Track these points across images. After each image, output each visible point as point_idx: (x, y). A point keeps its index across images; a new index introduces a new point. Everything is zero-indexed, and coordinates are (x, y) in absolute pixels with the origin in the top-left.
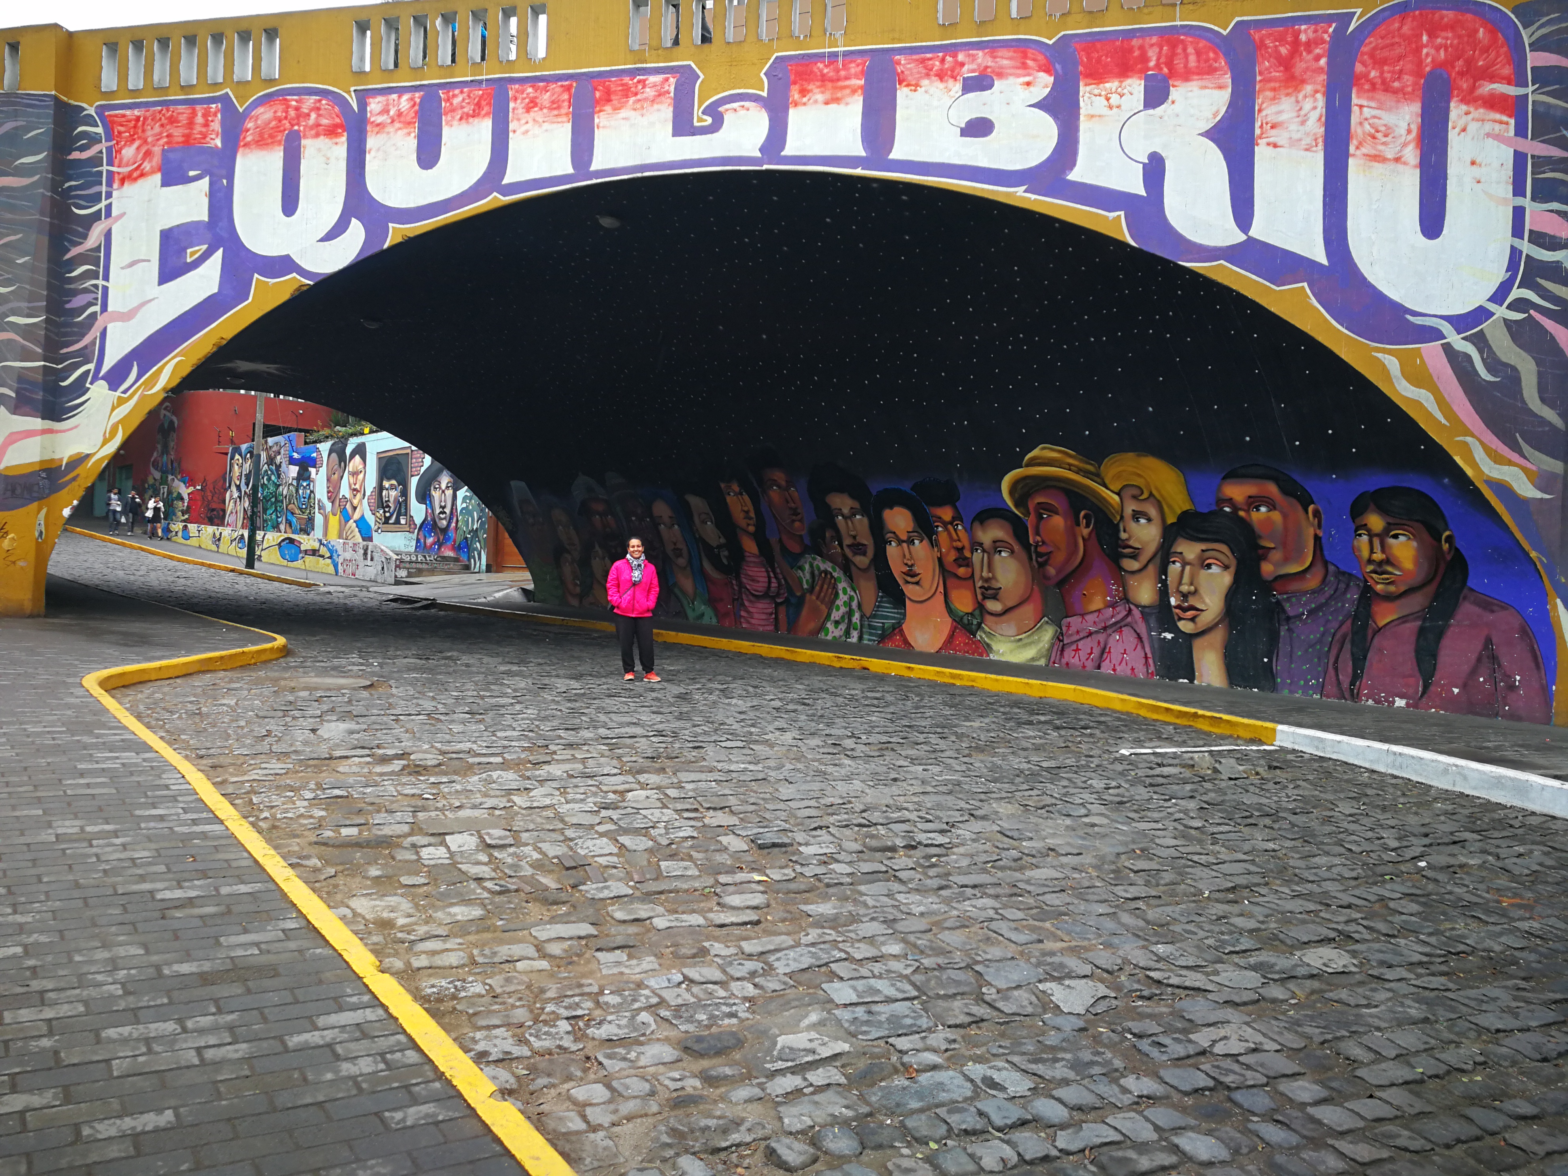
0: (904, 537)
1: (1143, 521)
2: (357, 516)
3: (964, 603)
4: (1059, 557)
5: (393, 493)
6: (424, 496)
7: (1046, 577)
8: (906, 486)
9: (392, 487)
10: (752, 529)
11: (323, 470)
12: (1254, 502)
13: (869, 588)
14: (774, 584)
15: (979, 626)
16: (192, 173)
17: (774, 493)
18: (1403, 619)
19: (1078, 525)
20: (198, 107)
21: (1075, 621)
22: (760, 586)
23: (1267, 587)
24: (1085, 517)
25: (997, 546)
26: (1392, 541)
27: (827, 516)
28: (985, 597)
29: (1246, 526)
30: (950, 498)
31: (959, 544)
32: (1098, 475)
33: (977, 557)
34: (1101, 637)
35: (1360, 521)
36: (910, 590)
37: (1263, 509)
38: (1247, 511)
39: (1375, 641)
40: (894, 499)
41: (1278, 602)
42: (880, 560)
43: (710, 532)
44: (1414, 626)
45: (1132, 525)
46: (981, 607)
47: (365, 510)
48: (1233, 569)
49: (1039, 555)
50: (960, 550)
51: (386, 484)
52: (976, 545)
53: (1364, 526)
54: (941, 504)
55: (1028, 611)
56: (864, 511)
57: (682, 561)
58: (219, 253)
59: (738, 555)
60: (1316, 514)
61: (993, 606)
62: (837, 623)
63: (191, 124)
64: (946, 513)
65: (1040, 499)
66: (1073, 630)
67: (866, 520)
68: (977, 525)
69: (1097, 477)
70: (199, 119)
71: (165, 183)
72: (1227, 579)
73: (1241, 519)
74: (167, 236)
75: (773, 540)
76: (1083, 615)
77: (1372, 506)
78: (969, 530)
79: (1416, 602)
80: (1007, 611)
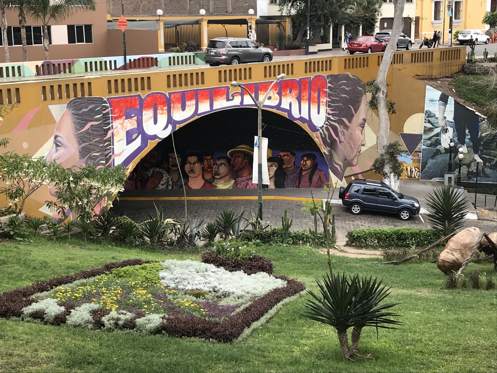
0: (192, 163)
3: (208, 177)
7: (233, 170)
8: (198, 152)
12: (285, 156)
13: (176, 175)
15: (213, 182)
16: (133, 115)
18: (307, 174)
19: (245, 159)
20: (133, 98)
23: (283, 169)
24: (247, 158)
26: (307, 161)
28: (215, 175)
29: (282, 159)
33: (215, 166)
34: (247, 181)
35: (303, 158)
36: (191, 175)
38: (283, 157)
39: (302, 177)
40: (193, 154)
41: (285, 172)
46: (214, 177)
49: (233, 166)
50: (210, 165)
52: (215, 164)
55: (227, 177)
58: (140, 136)
60: (296, 157)
61: (216, 177)
63: (131, 102)
64: (209, 157)
65: (236, 155)
66: (239, 180)
67: (180, 159)
68: (217, 160)
70: (133, 101)
71: (126, 118)
72: (276, 168)
74: (128, 132)
76: (242, 177)
77: (306, 156)
78: (214, 161)
80: (221, 178)
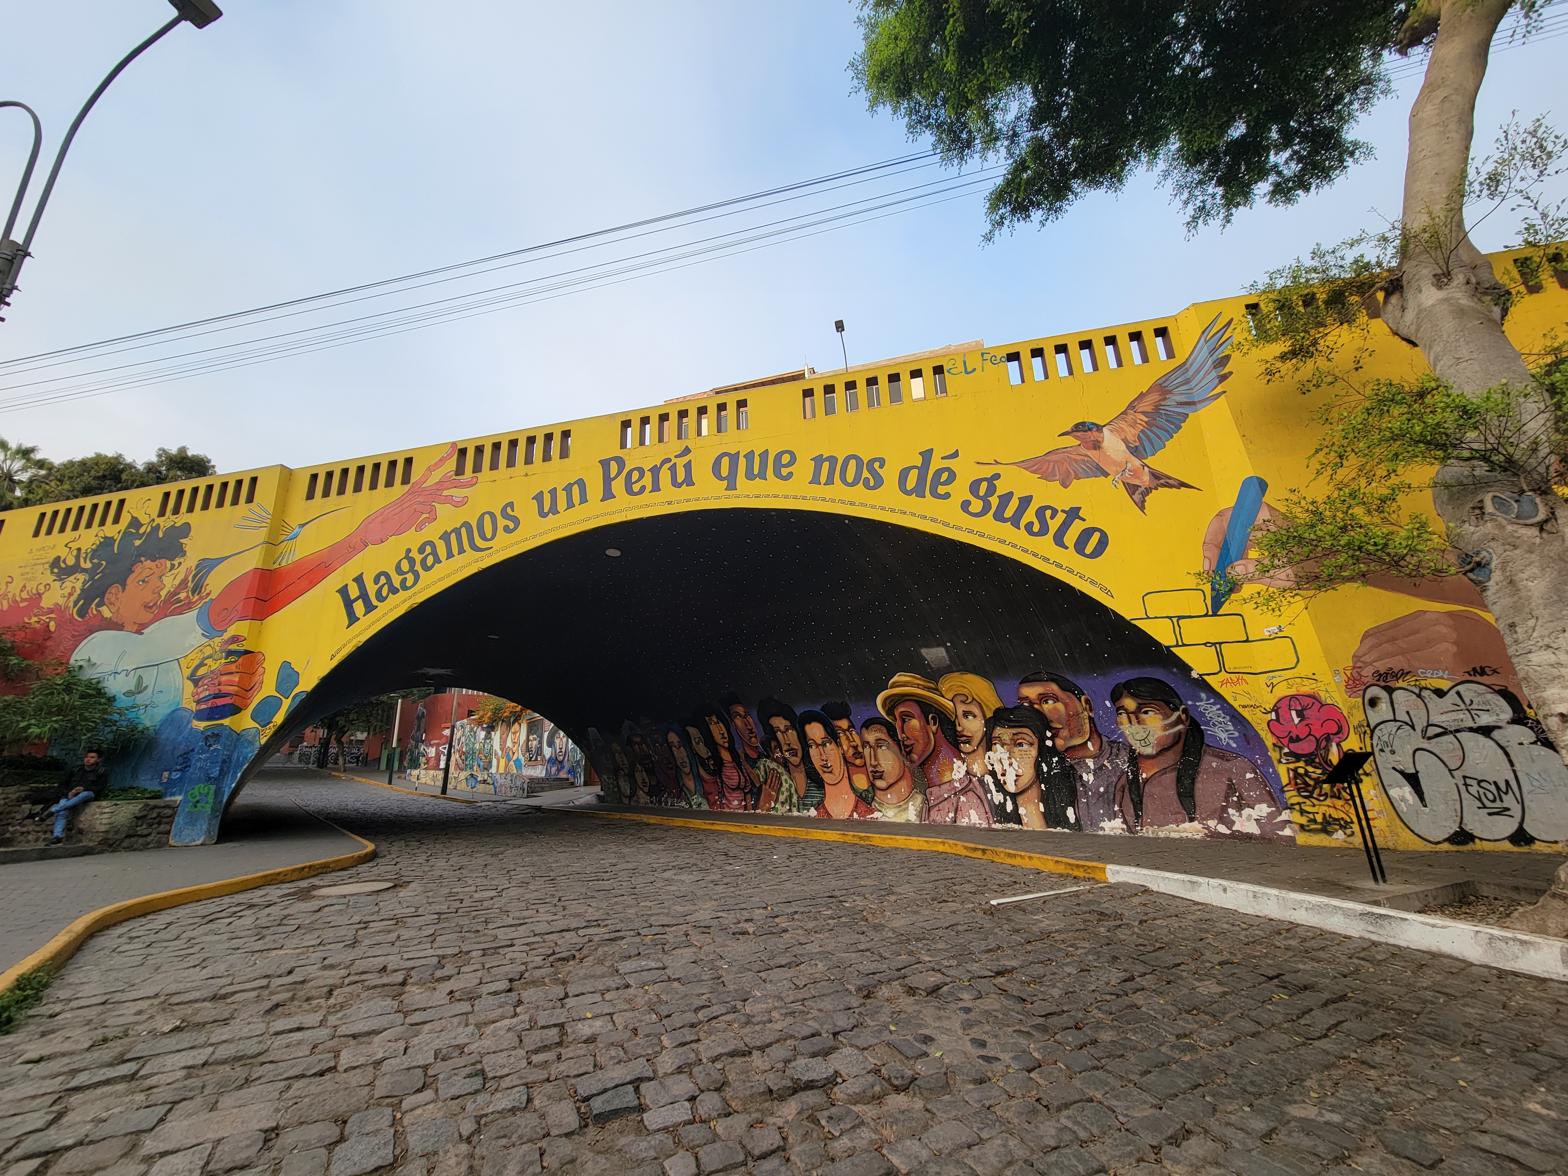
0: (820, 742)
1: (970, 717)
2: (515, 758)
3: (861, 782)
4: (919, 748)
5: (535, 743)
6: (551, 744)
7: (912, 761)
8: (818, 708)
9: (535, 739)
10: (726, 745)
11: (498, 733)
12: (1043, 698)
13: (801, 777)
14: (743, 780)
15: (873, 799)
17: (738, 721)
18: (1164, 771)
19: (928, 723)
21: (935, 790)
22: (734, 782)
23: (1061, 756)
24: (933, 718)
25: (879, 742)
26: (1143, 716)
27: (771, 733)
29: (1040, 714)
30: (845, 713)
31: (854, 744)
32: (937, 690)
33: (867, 751)
34: (954, 800)
35: (1118, 704)
36: (826, 777)
37: (1050, 702)
38: (1040, 704)
39: (1146, 789)
40: (811, 717)
41: (1072, 766)
42: (806, 758)
43: (703, 750)
44: (1171, 777)
45: (964, 721)
46: (873, 785)
47: (520, 755)
48: (1036, 746)
49: (906, 746)
50: (855, 748)
51: (531, 738)
52: (865, 743)
53: (1122, 707)
54: (840, 719)
55: (904, 786)
56: (793, 727)
57: (687, 770)
59: (719, 762)
60: (1087, 702)
61: (880, 783)
62: (783, 803)
64: (844, 724)
65: (902, 709)
66: (934, 796)
67: (795, 733)
68: (864, 729)
69: (936, 690)
72: (1033, 753)
73: (1037, 710)
75: (740, 751)
76: (939, 785)
77: (1125, 692)
78: (860, 734)
79: (1171, 758)
80: (890, 786)
